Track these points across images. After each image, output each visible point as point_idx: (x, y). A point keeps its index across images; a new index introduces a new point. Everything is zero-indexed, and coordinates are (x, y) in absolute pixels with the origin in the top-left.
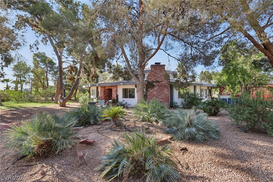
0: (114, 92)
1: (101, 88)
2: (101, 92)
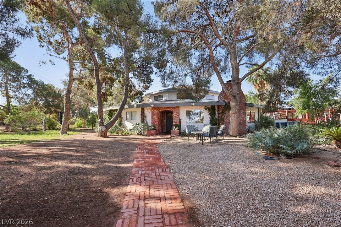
0: (176, 115)
1: (152, 110)
2: (152, 115)
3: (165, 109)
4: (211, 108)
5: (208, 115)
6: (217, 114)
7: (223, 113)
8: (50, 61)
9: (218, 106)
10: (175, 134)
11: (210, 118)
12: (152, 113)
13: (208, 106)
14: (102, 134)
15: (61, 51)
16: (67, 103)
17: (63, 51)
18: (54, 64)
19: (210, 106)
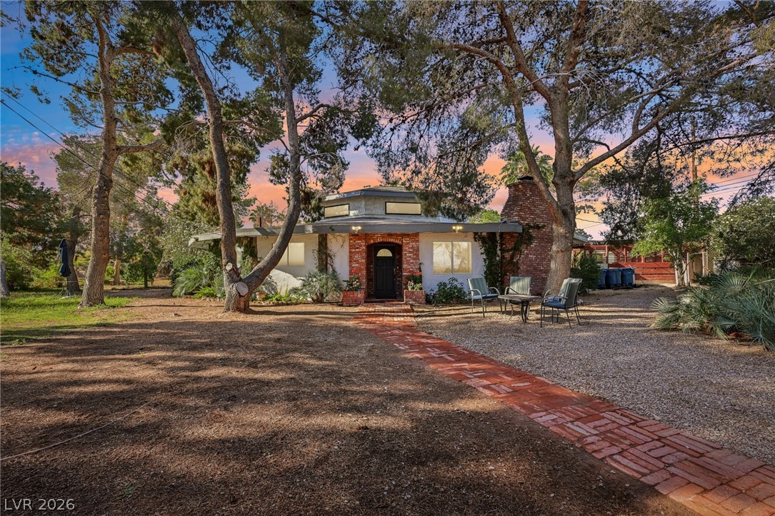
0: (410, 252)
1: (350, 239)
2: (350, 252)
3: (383, 237)
4: (489, 238)
5: (482, 254)
6: (499, 252)
7: (516, 249)
8: (35, 90)
9: (502, 234)
10: (415, 300)
11: (485, 260)
12: (351, 247)
13: (481, 233)
14: (239, 304)
15: (66, 66)
16: (101, 216)
17: (72, 66)
18: (48, 102)
19: (484, 234)
